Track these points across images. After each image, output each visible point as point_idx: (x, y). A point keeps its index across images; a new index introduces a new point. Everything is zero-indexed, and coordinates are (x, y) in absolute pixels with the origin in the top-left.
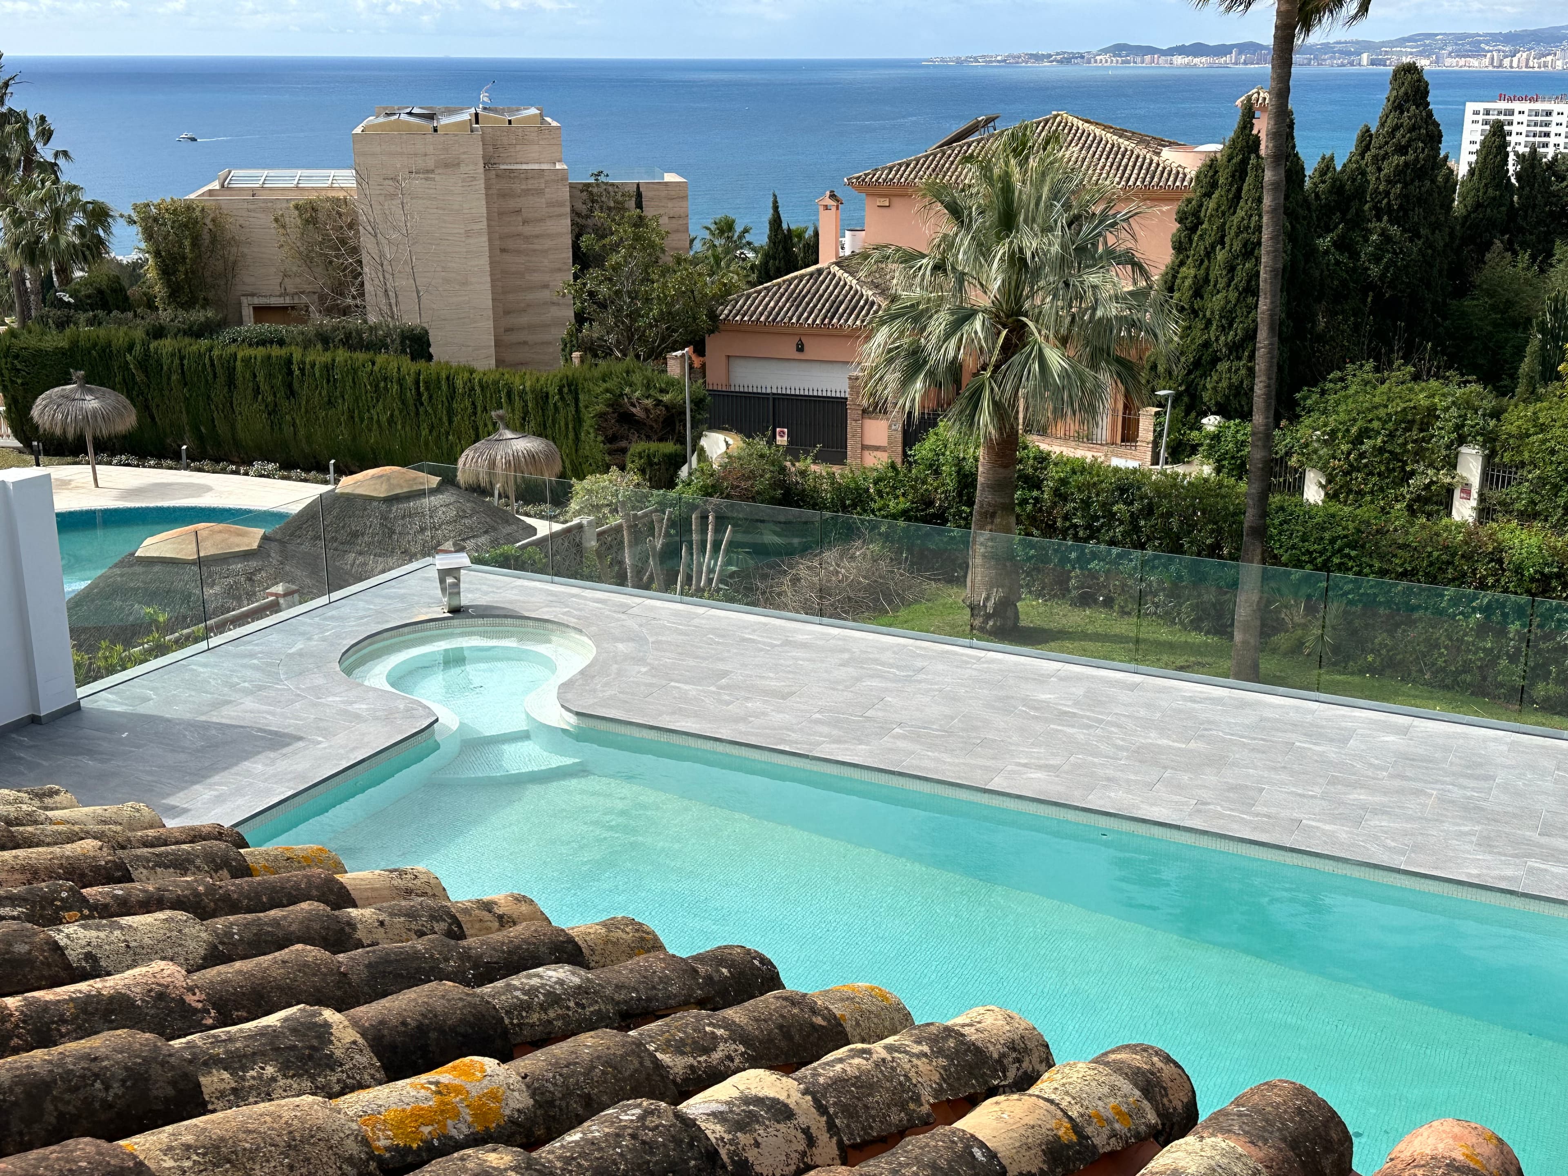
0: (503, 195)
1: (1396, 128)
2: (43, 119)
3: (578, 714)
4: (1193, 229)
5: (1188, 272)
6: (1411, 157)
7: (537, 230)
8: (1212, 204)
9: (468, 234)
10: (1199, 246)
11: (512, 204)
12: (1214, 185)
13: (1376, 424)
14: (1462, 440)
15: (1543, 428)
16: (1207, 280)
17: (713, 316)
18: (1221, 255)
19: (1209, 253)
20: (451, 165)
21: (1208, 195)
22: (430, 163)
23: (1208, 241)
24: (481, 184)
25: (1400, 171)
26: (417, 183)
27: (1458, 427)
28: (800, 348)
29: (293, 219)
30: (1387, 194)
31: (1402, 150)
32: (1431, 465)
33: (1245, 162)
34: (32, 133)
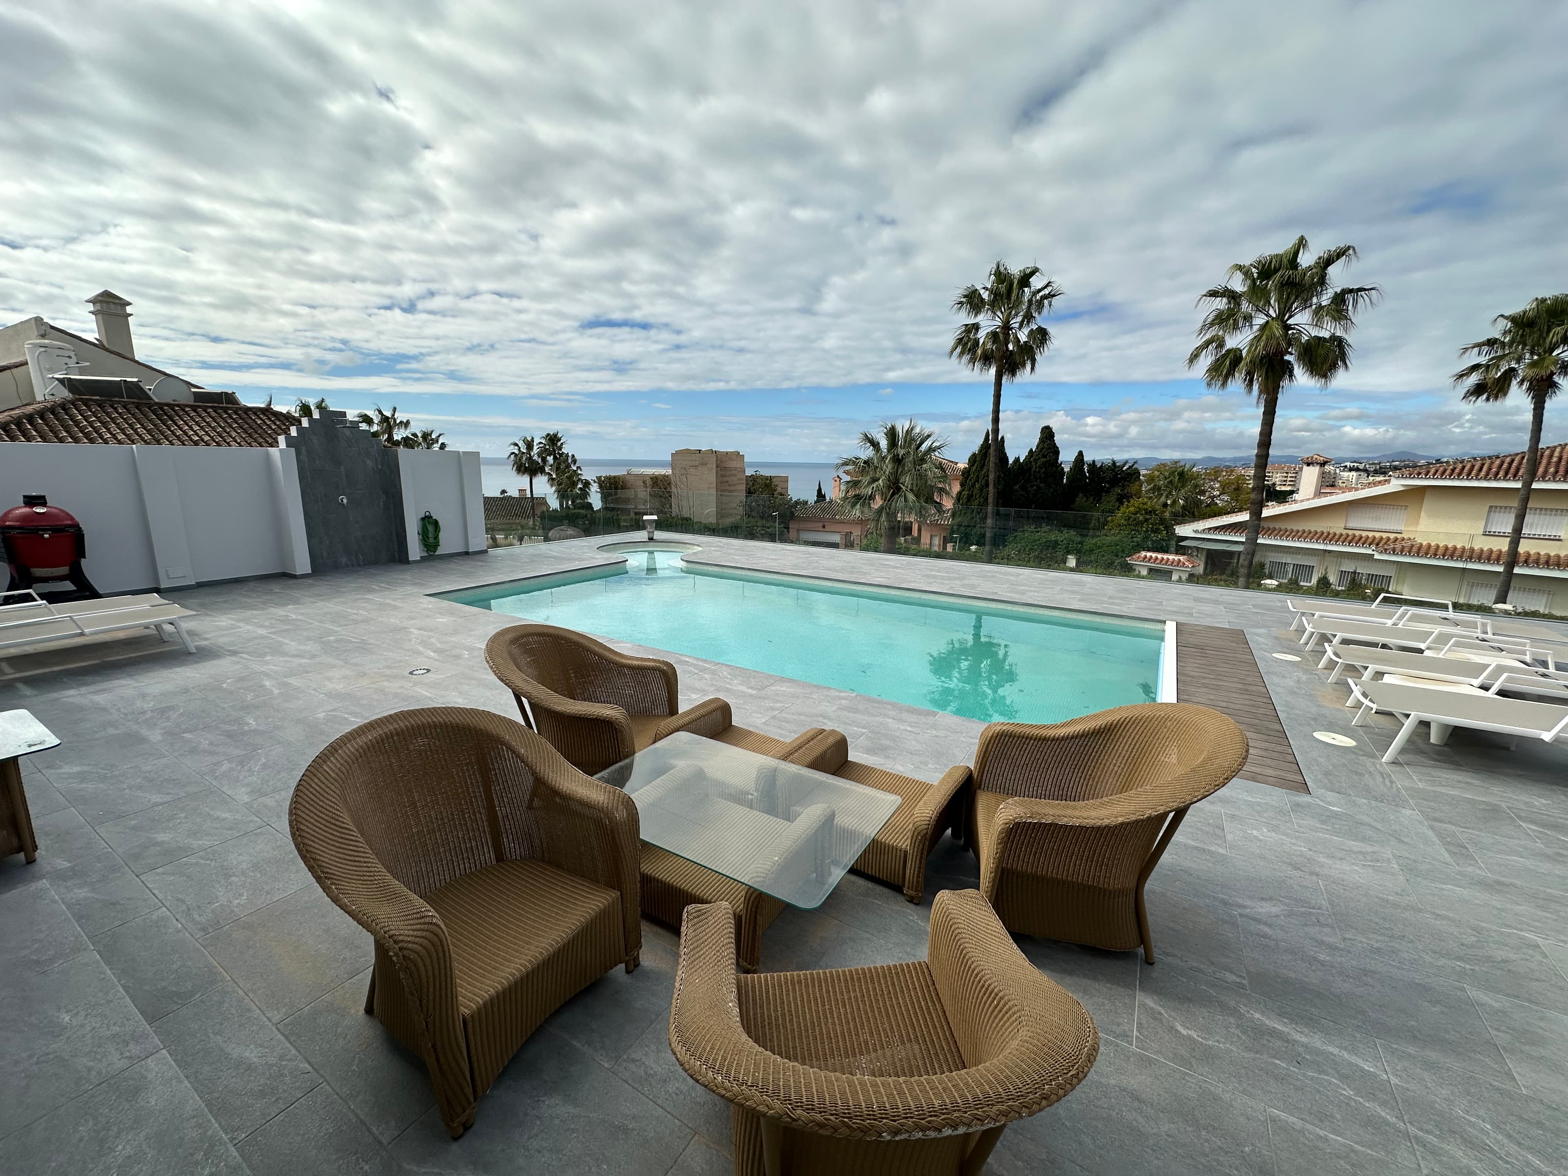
0: (722, 476)
1: (1042, 449)
2: (573, 456)
3: (687, 561)
4: (967, 478)
5: (965, 493)
6: (1048, 458)
7: (733, 488)
8: (974, 468)
9: (709, 488)
10: (969, 483)
11: (726, 479)
12: (975, 462)
13: (1035, 547)
14: (1069, 553)
15: (1099, 547)
16: (972, 496)
17: (792, 513)
18: (977, 486)
19: (973, 485)
20: (704, 464)
21: (973, 465)
22: (697, 463)
23: (973, 481)
24: (714, 471)
25: (1044, 464)
26: (692, 471)
27: (1067, 548)
28: (824, 527)
29: (649, 483)
30: (1039, 472)
31: (1044, 456)
32: (1056, 562)
33: (986, 452)
34: (570, 461)
